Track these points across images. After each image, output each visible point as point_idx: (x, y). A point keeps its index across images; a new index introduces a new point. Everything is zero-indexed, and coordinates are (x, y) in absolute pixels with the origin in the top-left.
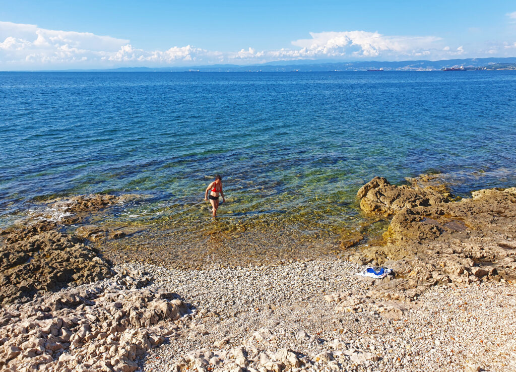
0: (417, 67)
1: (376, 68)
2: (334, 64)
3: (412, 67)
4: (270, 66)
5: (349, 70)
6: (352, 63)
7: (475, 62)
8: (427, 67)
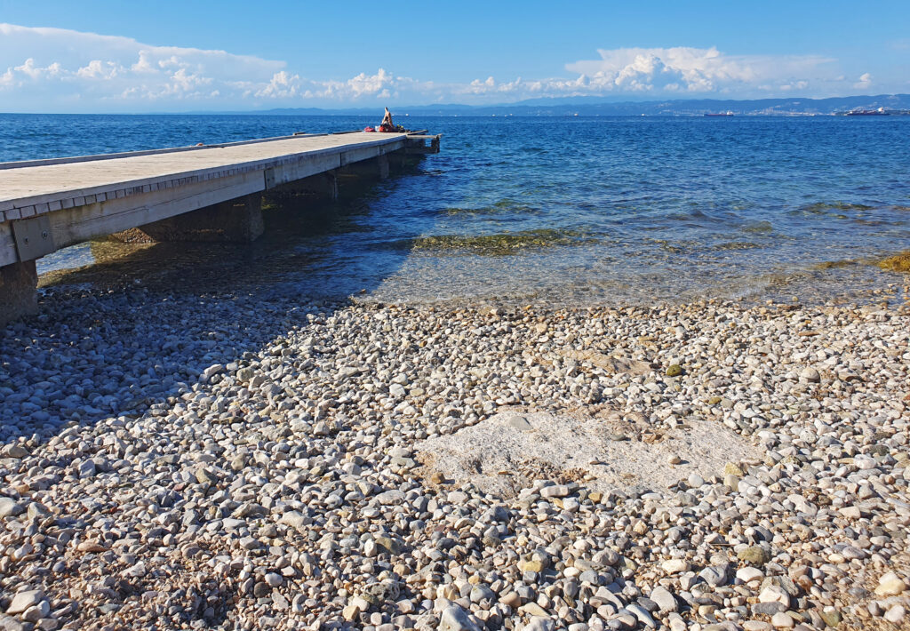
0: (787, 109)
1: (713, 110)
2: (639, 103)
3: (778, 109)
4: (525, 107)
5: (666, 115)
6: (669, 101)
7: (893, 101)
8: (806, 110)
